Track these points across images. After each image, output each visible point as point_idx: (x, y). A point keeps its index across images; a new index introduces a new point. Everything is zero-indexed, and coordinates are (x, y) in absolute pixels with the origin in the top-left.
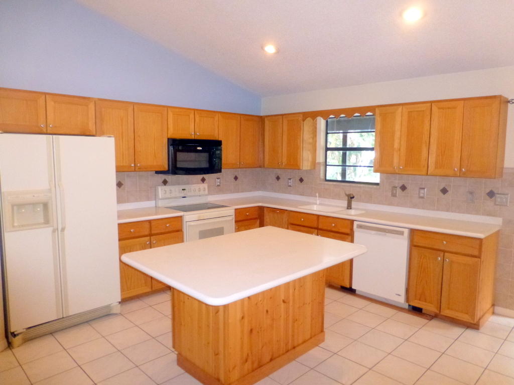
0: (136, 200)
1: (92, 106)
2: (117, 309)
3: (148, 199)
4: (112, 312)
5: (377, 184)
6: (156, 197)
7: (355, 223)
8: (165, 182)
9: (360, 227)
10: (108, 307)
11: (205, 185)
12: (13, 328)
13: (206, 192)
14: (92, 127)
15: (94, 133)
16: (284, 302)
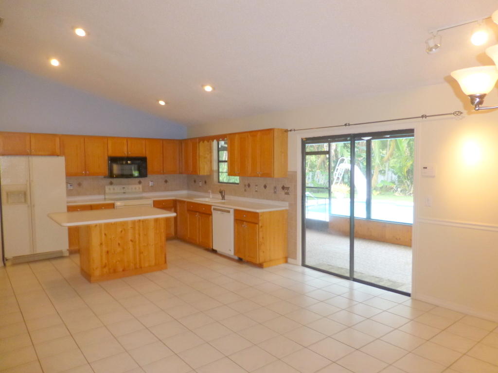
0: (91, 194)
1: (58, 140)
2: (67, 254)
3: (99, 194)
4: (63, 255)
5: (238, 184)
6: (105, 194)
7: (212, 207)
8: (111, 183)
9: (214, 209)
10: (61, 252)
11: (140, 186)
12: (7, 256)
13: (141, 190)
14: (58, 151)
15: (59, 154)
16: (132, 241)
